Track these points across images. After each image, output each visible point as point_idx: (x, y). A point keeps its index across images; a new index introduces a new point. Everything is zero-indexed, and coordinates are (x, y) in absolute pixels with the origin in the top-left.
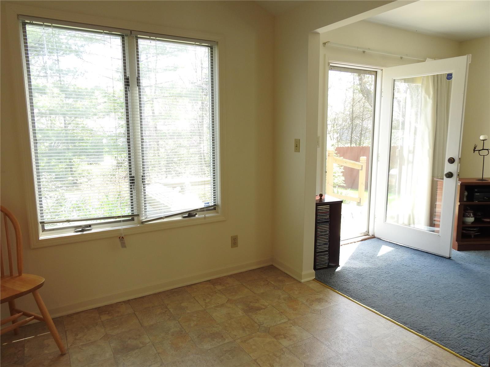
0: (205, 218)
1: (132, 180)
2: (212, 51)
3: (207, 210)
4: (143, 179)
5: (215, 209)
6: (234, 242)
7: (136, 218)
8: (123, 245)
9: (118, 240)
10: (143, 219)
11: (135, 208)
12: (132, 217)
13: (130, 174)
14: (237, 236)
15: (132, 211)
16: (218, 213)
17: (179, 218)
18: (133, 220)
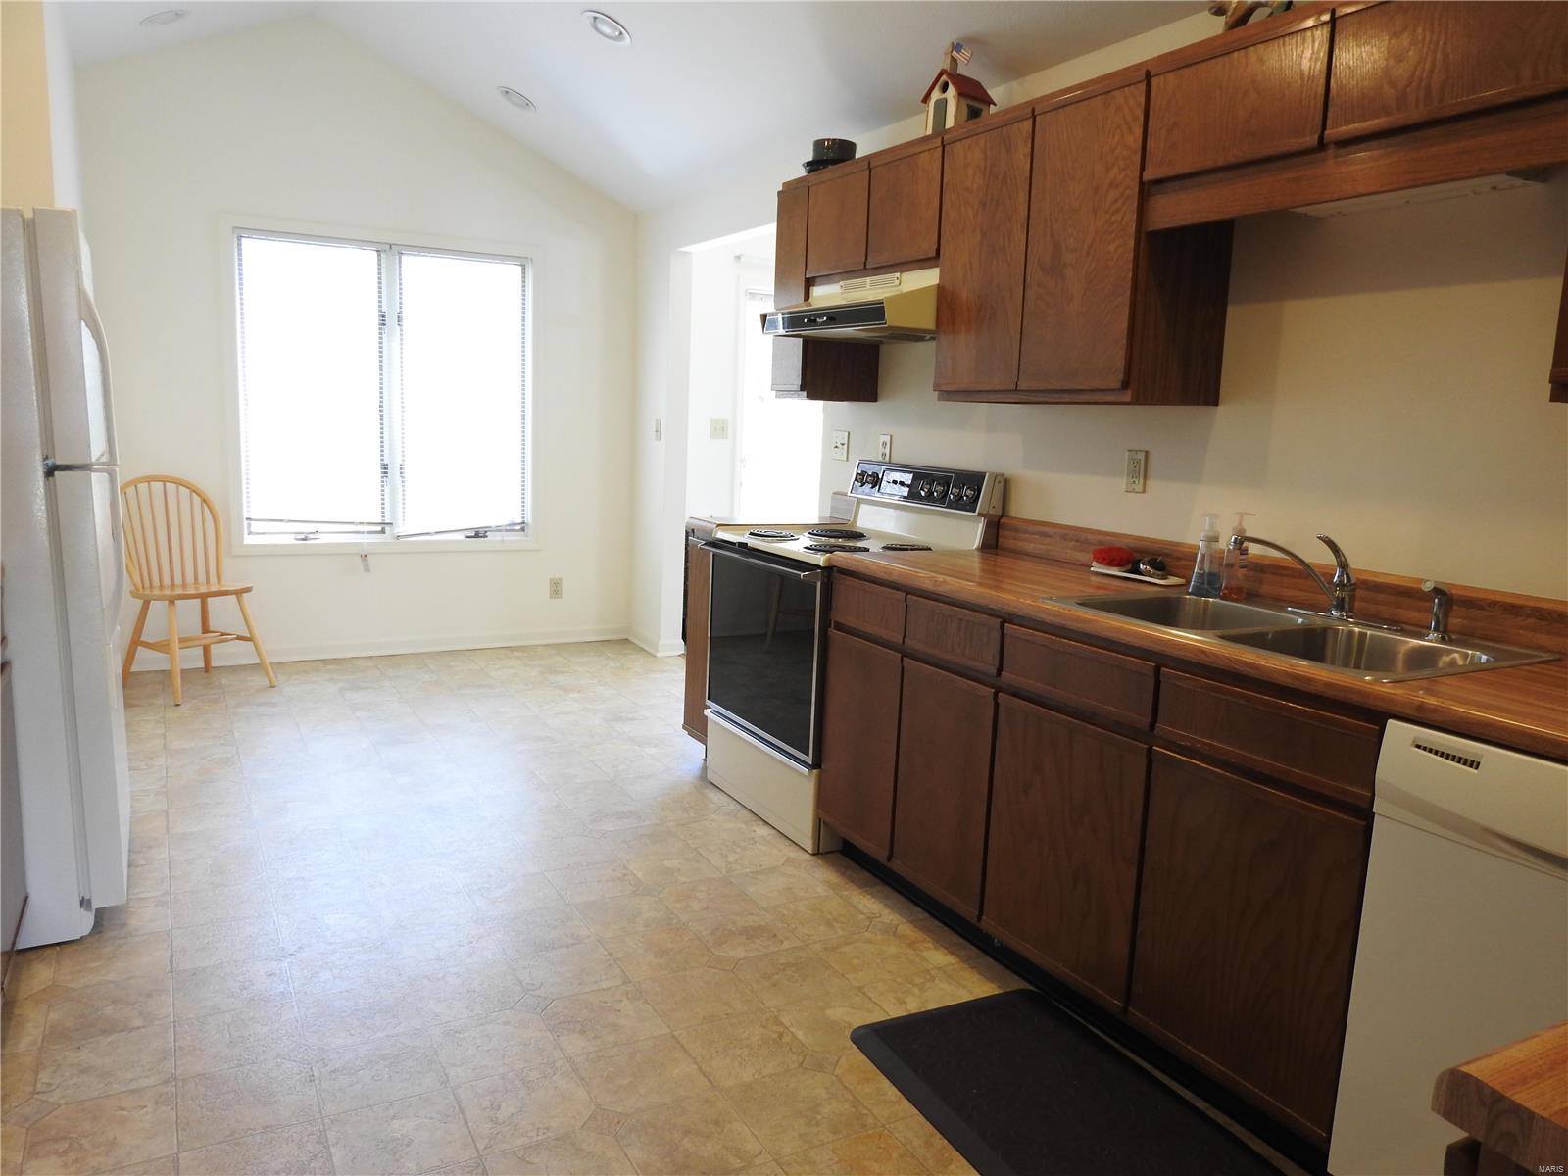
0: (503, 541)
1: (385, 469)
2: (524, 273)
3: (507, 531)
4: (401, 469)
5: (523, 530)
6: (556, 588)
7: (387, 529)
8: (367, 569)
9: (358, 560)
10: (400, 530)
11: (387, 514)
12: (384, 526)
13: (382, 460)
14: (560, 580)
15: (383, 517)
16: (527, 536)
17: (460, 537)
18: (383, 532)
